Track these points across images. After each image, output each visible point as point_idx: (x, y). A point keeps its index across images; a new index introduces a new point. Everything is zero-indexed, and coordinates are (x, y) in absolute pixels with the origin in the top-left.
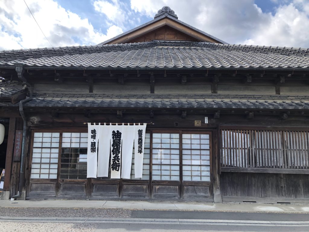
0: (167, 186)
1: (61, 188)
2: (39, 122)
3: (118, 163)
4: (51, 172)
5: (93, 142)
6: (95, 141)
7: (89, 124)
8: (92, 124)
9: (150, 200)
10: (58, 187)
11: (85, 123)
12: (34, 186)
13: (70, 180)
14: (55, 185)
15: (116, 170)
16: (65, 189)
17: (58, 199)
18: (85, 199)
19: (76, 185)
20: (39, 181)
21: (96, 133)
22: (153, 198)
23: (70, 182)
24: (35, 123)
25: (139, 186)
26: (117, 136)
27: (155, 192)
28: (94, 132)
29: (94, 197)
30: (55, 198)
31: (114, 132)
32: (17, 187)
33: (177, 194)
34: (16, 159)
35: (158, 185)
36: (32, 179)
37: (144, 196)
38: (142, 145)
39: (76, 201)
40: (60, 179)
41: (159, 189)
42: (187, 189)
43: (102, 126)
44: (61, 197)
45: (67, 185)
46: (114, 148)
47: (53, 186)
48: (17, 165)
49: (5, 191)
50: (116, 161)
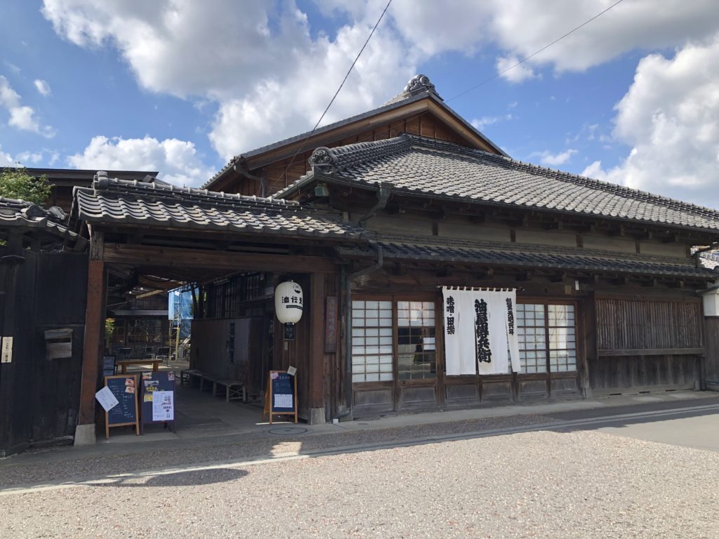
0: (534, 382)
1: (402, 396)
2: (369, 282)
3: (487, 349)
4: (382, 370)
5: (450, 317)
6: (453, 315)
7: (445, 289)
8: (448, 289)
9: (515, 403)
10: (396, 395)
11: (439, 287)
12: (359, 395)
13: (414, 380)
14: (390, 391)
15: (485, 361)
16: (407, 395)
17: (400, 414)
18: (438, 410)
19: (422, 389)
20: (367, 386)
21: (454, 303)
22: (519, 399)
23: (414, 384)
24: (362, 284)
25: (502, 384)
26: (481, 307)
27: (522, 391)
28: (451, 300)
29: (448, 405)
30: (395, 412)
31: (477, 301)
32: (333, 399)
33: (545, 391)
34: (330, 349)
35: (525, 380)
36: (356, 384)
37: (508, 399)
38: (513, 322)
39: (427, 414)
40: (399, 381)
41: (525, 386)
42: (555, 383)
43: (461, 291)
44: (403, 411)
45: (410, 390)
46: (478, 327)
47: (388, 393)
48: (331, 360)
49: (317, 408)
50: (483, 347)
